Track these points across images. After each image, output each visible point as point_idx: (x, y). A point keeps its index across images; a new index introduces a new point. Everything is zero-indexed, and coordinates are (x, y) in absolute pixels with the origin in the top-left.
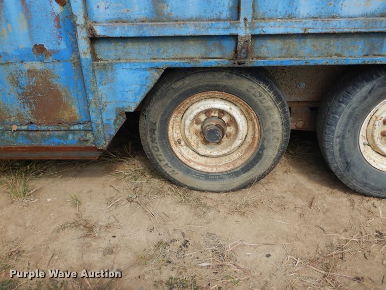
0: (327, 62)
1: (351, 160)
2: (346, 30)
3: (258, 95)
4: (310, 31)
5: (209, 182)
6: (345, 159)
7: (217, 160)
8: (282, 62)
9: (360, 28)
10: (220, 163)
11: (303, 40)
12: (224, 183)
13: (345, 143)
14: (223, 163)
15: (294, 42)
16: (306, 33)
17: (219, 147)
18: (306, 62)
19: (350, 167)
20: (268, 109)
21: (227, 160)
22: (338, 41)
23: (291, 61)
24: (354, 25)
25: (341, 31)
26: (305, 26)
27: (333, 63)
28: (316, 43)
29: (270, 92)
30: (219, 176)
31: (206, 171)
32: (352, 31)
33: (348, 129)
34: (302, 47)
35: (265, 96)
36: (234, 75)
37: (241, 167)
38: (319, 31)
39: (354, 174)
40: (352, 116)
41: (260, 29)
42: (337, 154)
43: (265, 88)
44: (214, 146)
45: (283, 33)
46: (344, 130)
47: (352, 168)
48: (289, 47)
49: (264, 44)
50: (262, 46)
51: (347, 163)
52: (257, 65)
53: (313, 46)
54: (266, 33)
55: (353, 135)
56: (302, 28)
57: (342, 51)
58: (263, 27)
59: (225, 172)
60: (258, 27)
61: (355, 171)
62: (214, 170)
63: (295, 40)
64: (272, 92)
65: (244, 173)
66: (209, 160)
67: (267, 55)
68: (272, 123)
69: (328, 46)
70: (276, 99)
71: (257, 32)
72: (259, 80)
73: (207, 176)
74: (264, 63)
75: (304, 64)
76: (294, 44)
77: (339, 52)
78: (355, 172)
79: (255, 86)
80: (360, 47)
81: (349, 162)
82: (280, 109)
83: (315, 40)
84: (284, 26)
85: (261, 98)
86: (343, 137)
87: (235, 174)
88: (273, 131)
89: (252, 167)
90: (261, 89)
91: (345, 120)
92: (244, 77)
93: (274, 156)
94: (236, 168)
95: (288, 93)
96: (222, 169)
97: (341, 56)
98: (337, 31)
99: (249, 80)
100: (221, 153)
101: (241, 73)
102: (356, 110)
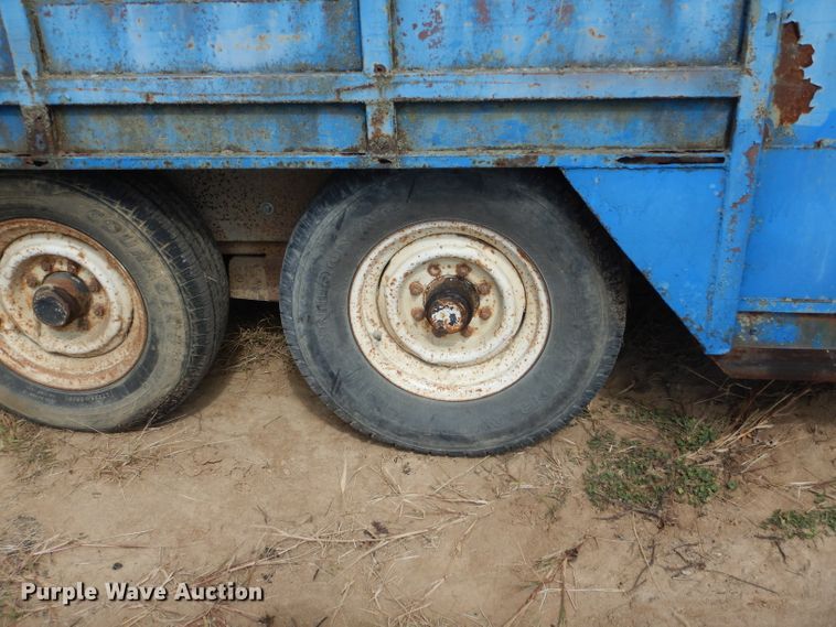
0: (208, 164)
1: (339, 370)
2: (227, 99)
3: (112, 227)
4: (157, 99)
5: (66, 409)
6: (326, 368)
7: (85, 362)
8: (120, 161)
9: (254, 95)
10: (91, 369)
11: (156, 116)
12: (96, 413)
13: (317, 333)
14: (97, 369)
15: (140, 122)
16: (150, 102)
17: (85, 336)
18: (167, 163)
19: (340, 384)
20: (140, 256)
21: (102, 363)
22: (226, 119)
23: (137, 160)
24: (240, 88)
25: (216, 99)
26: (146, 89)
27: (219, 166)
28: (183, 123)
29: (139, 223)
30: (85, 396)
31: (60, 386)
32: (240, 100)
33: (315, 305)
34: (159, 132)
35: (129, 232)
36: (57, 187)
37: (124, 380)
38: (175, 99)
39: (351, 400)
40: (316, 275)
41: (59, 94)
42: (308, 355)
43: (126, 213)
44: (75, 333)
45: (106, 102)
46: (308, 306)
47: (344, 385)
48: (134, 131)
49: (83, 124)
50: (81, 127)
51: (332, 375)
52: (73, 167)
53: (180, 128)
54: (72, 103)
55: (332, 316)
56: (140, 93)
57: (238, 140)
58: (64, 90)
59: (97, 388)
60: (54, 90)
61: (352, 392)
62: (76, 385)
63: (141, 116)
64: (143, 223)
65: (131, 392)
66: (68, 363)
67: (94, 146)
68: (157, 287)
69: (208, 130)
70: (155, 235)
71: (55, 99)
72: (112, 197)
73: (61, 397)
74: (85, 163)
75: (163, 166)
76: (142, 124)
77: (233, 141)
78: (354, 396)
79: (103, 209)
80: (273, 133)
81: (336, 373)
82: (168, 257)
83: (181, 117)
84: (104, 88)
85: (120, 234)
86: (310, 320)
87: (113, 393)
88: (164, 303)
89: (143, 381)
90: (116, 215)
91: (304, 284)
92: (79, 191)
93: (181, 358)
94: (116, 381)
95: (242, 223)
96: (90, 383)
97: (240, 150)
98: (210, 100)
99: (89, 196)
100: (85, 349)
101: (71, 182)
102: (321, 262)
